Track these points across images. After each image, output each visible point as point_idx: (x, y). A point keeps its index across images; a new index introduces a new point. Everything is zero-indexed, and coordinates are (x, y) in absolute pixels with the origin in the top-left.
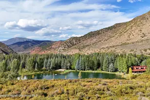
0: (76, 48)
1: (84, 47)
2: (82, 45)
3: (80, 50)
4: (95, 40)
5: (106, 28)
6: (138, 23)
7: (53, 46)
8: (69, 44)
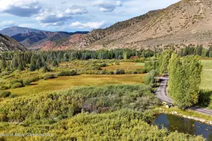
0: (99, 44)
1: (109, 42)
2: (107, 40)
3: (104, 46)
4: (121, 34)
5: (137, 18)
6: (170, 14)
7: (70, 41)
8: (92, 39)
